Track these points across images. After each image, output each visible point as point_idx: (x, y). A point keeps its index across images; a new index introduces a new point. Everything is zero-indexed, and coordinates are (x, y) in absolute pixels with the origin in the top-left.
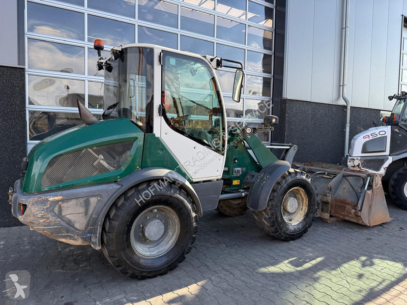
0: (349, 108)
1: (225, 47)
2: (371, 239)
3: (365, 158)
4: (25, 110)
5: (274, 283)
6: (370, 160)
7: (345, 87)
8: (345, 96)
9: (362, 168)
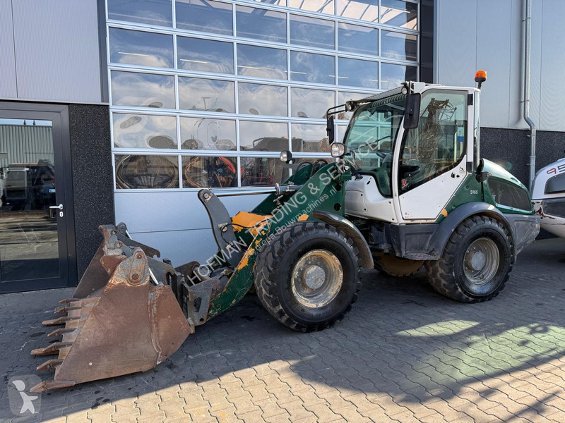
0: (534, 132)
1: (351, 61)
2: (541, 304)
3: (548, 201)
4: (110, 154)
5: (394, 346)
6: (556, 203)
7: (528, 104)
8: (528, 115)
9: (544, 214)
